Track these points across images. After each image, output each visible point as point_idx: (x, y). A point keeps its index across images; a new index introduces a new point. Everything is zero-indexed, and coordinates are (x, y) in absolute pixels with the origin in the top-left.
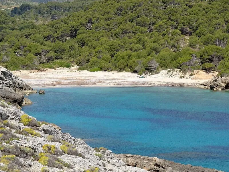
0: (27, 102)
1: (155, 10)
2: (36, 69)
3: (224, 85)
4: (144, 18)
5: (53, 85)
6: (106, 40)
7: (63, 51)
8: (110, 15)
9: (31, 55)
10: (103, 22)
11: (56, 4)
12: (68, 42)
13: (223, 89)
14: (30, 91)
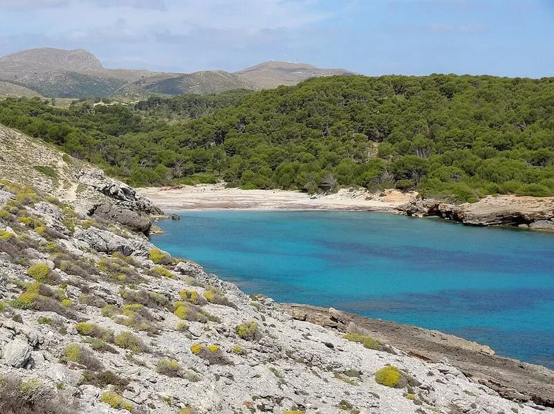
0: (155, 230)
1: (332, 106)
2: (168, 185)
3: (426, 210)
4: (316, 117)
5: (192, 207)
6: (266, 148)
7: (206, 160)
8: (270, 113)
9: (161, 166)
10: (261, 123)
11: (197, 98)
12: (213, 148)
13: (425, 215)
14: (160, 216)
